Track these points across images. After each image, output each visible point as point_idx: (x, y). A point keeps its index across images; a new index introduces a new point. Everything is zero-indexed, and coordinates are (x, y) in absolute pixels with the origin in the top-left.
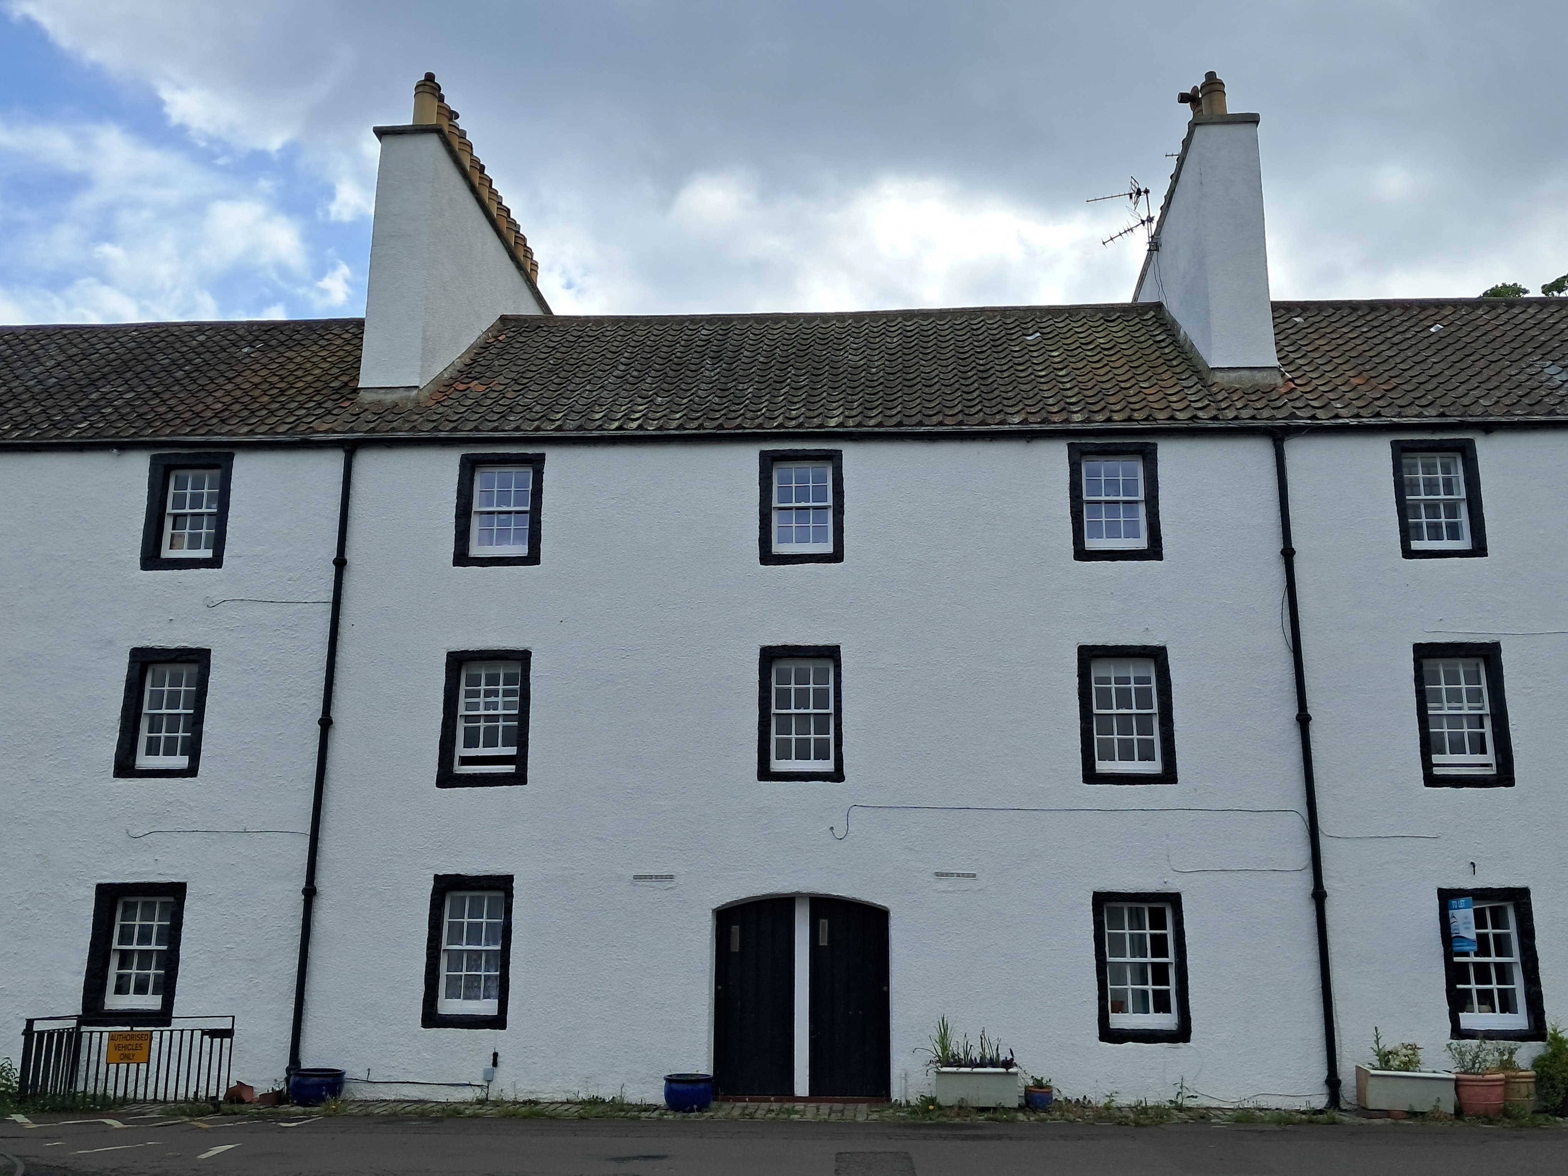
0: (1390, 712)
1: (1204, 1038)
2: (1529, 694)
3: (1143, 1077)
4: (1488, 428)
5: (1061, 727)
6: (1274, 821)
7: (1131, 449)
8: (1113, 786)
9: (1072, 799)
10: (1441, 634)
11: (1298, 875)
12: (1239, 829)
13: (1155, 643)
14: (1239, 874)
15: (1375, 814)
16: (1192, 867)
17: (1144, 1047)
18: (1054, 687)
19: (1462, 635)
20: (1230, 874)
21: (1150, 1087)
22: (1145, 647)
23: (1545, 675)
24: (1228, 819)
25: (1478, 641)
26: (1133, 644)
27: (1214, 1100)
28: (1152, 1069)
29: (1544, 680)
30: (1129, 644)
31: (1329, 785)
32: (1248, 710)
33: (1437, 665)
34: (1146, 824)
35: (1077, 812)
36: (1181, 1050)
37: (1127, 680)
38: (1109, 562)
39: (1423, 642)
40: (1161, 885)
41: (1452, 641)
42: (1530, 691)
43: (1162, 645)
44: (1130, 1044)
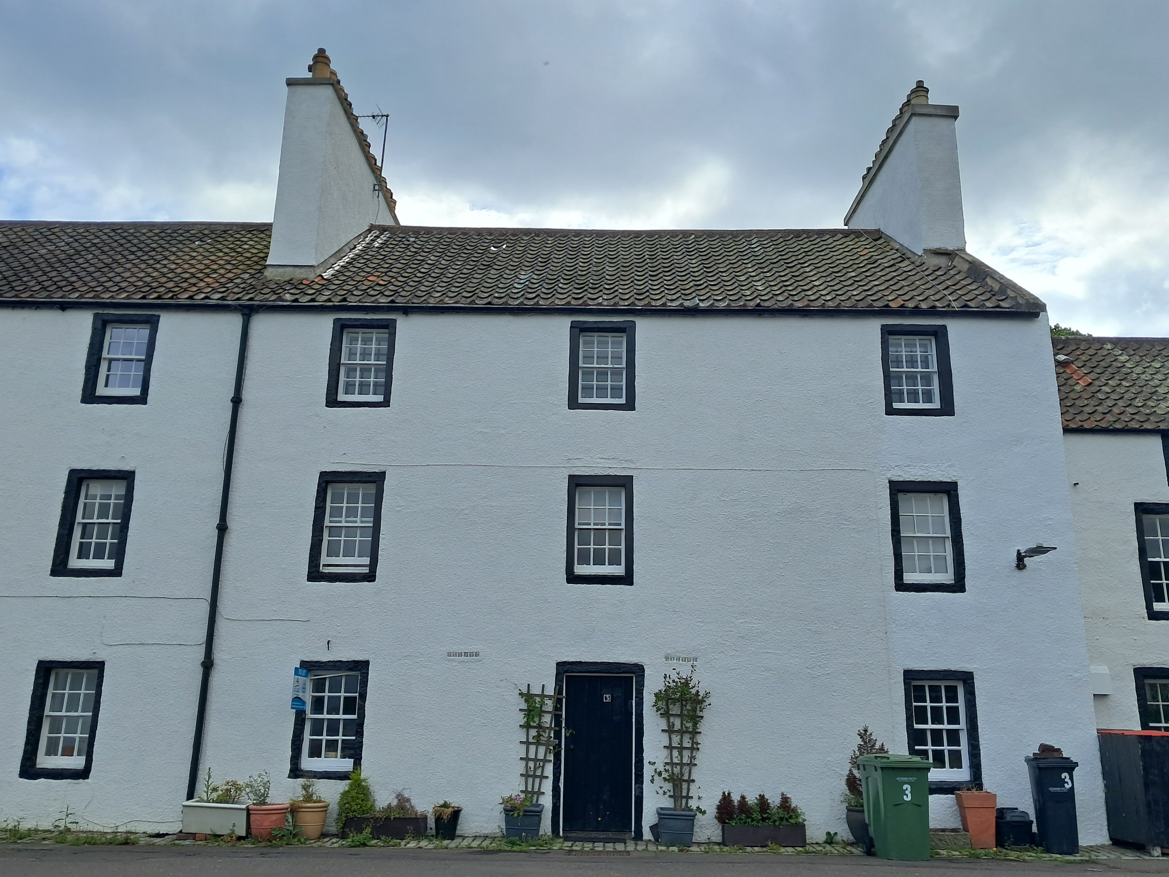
0: (292, 523)
1: (99, 776)
2: (399, 511)
3: (46, 806)
4: (407, 311)
5: (42, 532)
6: (187, 606)
7: (141, 319)
8: (72, 578)
9: (39, 588)
10: (342, 464)
11: (197, 648)
12: (160, 612)
13: (127, 468)
14: (153, 647)
15: (265, 602)
16: (118, 641)
17: (52, 782)
18: (43, 501)
19: (358, 466)
20: (146, 647)
21: (50, 814)
22: (119, 471)
23: (414, 496)
24: (153, 604)
25: (370, 471)
26: (111, 469)
27: (97, 826)
28: (55, 800)
29: (413, 501)
30: (108, 469)
31: (234, 579)
32: (186, 521)
33: (344, 489)
34: (91, 608)
35: (40, 598)
36: (81, 785)
37: (109, 497)
38: (106, 405)
39: (327, 471)
40: (91, 655)
41: (350, 470)
42: (399, 509)
43: (132, 469)
44: (42, 780)
